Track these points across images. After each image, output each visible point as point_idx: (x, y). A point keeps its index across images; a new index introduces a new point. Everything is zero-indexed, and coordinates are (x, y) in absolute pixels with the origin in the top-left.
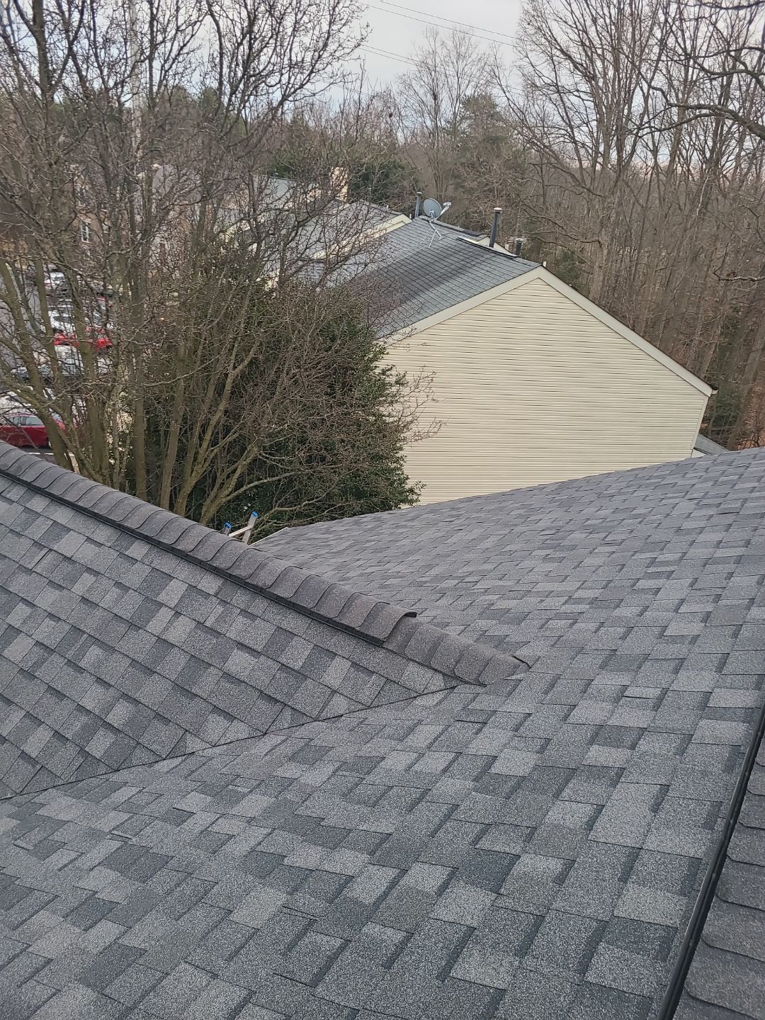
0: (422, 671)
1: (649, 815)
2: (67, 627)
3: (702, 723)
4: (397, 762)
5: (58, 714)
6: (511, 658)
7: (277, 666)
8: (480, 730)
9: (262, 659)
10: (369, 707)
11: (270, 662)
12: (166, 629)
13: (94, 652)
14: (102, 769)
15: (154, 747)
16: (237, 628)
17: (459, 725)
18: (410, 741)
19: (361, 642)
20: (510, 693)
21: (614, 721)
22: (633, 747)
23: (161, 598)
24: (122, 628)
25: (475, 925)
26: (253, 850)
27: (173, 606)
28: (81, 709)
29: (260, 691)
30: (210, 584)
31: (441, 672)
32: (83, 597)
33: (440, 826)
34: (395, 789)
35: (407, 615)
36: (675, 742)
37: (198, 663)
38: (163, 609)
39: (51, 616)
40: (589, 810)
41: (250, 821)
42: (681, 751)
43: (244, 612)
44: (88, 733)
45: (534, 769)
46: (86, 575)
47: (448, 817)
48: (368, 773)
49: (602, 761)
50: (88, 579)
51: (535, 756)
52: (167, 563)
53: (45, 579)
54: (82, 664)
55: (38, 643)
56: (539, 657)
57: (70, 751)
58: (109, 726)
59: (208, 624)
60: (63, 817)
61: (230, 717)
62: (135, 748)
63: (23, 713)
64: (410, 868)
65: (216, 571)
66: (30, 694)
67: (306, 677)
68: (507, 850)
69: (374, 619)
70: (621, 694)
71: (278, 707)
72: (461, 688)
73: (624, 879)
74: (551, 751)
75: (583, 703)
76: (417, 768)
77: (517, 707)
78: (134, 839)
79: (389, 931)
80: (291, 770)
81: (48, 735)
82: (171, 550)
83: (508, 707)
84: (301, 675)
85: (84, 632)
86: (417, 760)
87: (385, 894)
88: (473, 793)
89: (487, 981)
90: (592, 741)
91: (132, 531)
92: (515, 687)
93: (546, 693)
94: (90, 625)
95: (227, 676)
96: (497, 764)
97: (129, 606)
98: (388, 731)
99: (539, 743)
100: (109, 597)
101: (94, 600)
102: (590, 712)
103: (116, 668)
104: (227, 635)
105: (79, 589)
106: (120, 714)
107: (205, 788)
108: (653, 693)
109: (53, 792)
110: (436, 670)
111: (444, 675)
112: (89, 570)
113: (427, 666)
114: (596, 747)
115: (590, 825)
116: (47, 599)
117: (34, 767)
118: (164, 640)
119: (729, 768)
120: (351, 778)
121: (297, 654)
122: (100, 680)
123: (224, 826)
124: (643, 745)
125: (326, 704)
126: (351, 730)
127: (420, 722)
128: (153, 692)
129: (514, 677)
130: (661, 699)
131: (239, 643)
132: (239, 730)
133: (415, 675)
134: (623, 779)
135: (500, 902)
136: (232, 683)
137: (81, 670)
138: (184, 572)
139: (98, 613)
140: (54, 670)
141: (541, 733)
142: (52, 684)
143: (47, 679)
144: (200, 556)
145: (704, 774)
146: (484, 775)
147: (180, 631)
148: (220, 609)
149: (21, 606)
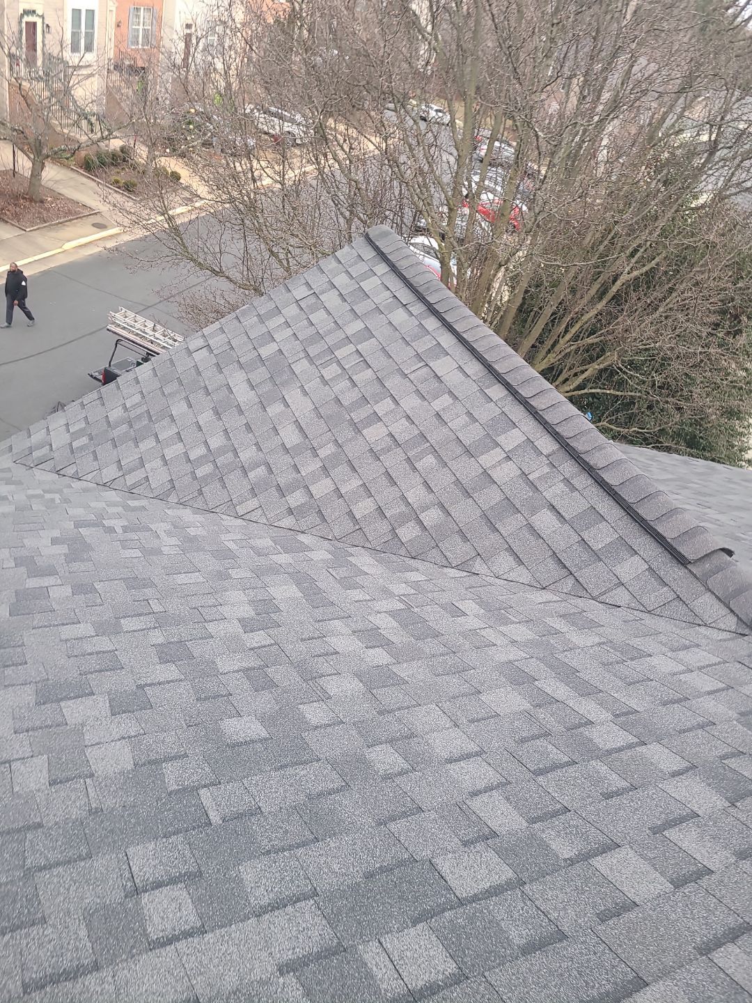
0: (717, 605)
2: (417, 432)
4: (663, 664)
5: (386, 494)
7: (577, 538)
9: (567, 527)
10: (649, 612)
11: (572, 533)
12: (494, 466)
13: (430, 460)
14: (403, 551)
15: (448, 554)
16: (555, 491)
18: (681, 654)
19: (666, 553)
23: (500, 439)
24: (459, 450)
25: (700, 813)
26: (510, 662)
27: (507, 450)
28: (404, 498)
29: (554, 552)
30: (546, 444)
31: (737, 616)
32: (438, 413)
33: (689, 730)
34: (653, 683)
35: (723, 550)
37: (510, 505)
38: (498, 450)
39: (408, 417)
41: (513, 642)
43: (567, 481)
44: (403, 519)
46: (446, 395)
47: (701, 726)
48: (632, 659)
50: (446, 400)
52: (517, 412)
53: (414, 387)
54: (417, 465)
55: (391, 435)
57: (384, 527)
58: (420, 523)
59: (530, 477)
60: (365, 569)
61: (520, 562)
62: (433, 548)
63: (361, 482)
65: (556, 436)
66: (371, 470)
67: (601, 560)
69: (690, 538)
71: (564, 572)
78: (416, 609)
80: (559, 625)
81: (373, 507)
82: (524, 403)
84: (597, 556)
85: (428, 441)
87: (620, 750)
88: (735, 722)
89: (698, 856)
91: (499, 374)
94: (433, 438)
95: (531, 528)
97: (471, 435)
98: (662, 638)
100: (458, 422)
101: (445, 419)
103: (442, 480)
104: (544, 494)
105: (438, 405)
106: (432, 517)
107: (481, 602)
109: (363, 550)
110: (732, 611)
111: (739, 619)
112: (451, 393)
113: (725, 604)
116: (410, 403)
117: (354, 525)
118: (489, 475)
120: (614, 656)
121: (601, 536)
122: (426, 484)
123: (490, 635)
125: (610, 590)
126: (625, 622)
127: (698, 646)
128: (464, 511)
131: (551, 504)
132: (522, 575)
133: (707, 605)
136: (532, 534)
137: (415, 469)
138: (529, 426)
139: (445, 430)
140: (394, 460)
142: (389, 470)
143: (387, 464)
144: (548, 417)
147: (505, 473)
148: (547, 469)
149: (389, 400)
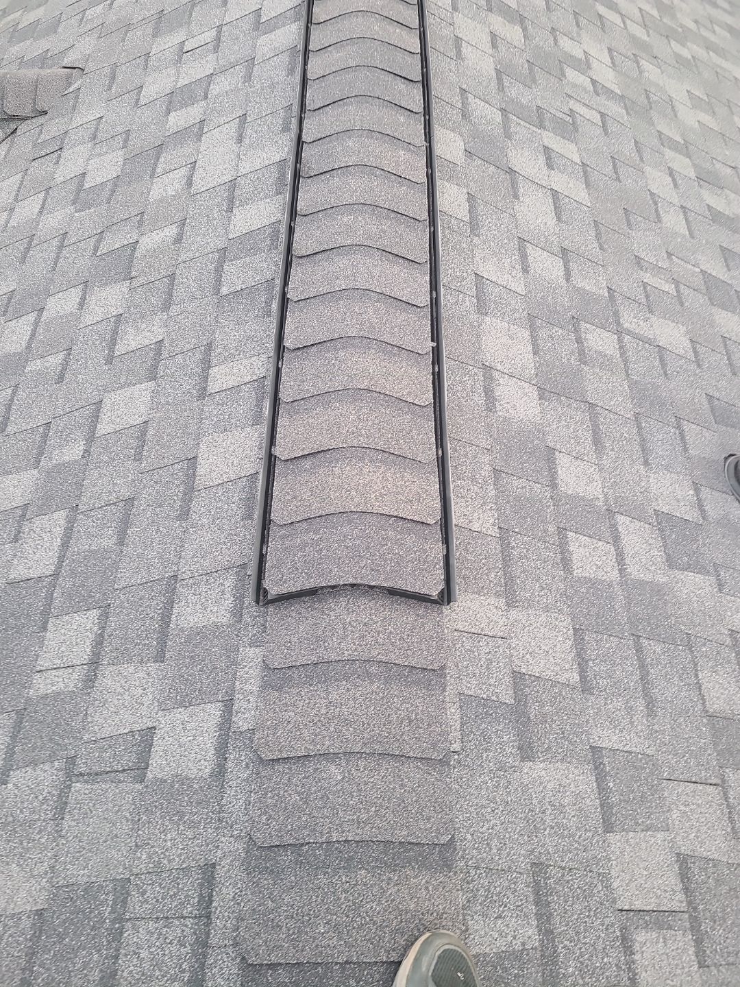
1: (235, 147)
3: (260, 41)
6: (60, 70)
8: (59, 157)
17: (36, 164)
20: (74, 108)
21: (183, 81)
22: (206, 97)
36: (241, 71)
40: (184, 171)
42: (248, 77)
45: (124, 164)
49: (183, 124)
51: (121, 153)
56: (89, 56)
64: (46, 304)
68: (126, 242)
70: (181, 52)
72: (23, 127)
73: (230, 210)
74: (134, 141)
75: (149, 79)
76: (13, 223)
77: (87, 115)
79: (50, 358)
83: (78, 121)
86: (10, 217)
90: (168, 112)
92: (77, 97)
93: (110, 89)
96: (88, 178)
99: (120, 139)
102: (157, 85)
108: (209, 36)
114: (173, 114)
115: (189, 183)
119: (291, 72)
124: (215, 90)
129: (71, 89)
130: (218, 39)
134: (205, 131)
135: (135, 283)
141: (119, 129)
145: (273, 86)
146: (80, 194)
